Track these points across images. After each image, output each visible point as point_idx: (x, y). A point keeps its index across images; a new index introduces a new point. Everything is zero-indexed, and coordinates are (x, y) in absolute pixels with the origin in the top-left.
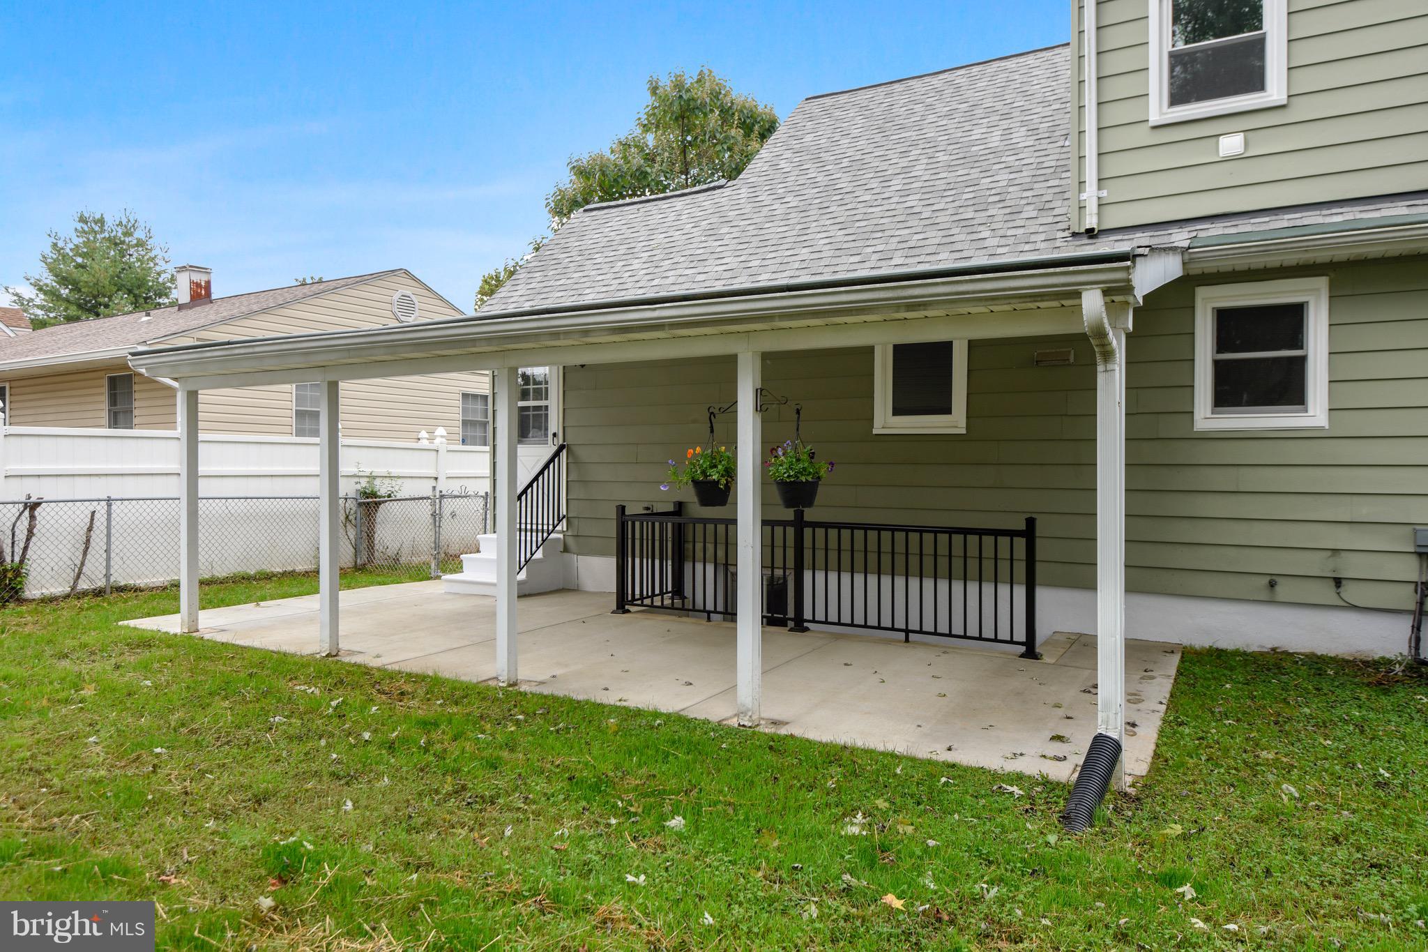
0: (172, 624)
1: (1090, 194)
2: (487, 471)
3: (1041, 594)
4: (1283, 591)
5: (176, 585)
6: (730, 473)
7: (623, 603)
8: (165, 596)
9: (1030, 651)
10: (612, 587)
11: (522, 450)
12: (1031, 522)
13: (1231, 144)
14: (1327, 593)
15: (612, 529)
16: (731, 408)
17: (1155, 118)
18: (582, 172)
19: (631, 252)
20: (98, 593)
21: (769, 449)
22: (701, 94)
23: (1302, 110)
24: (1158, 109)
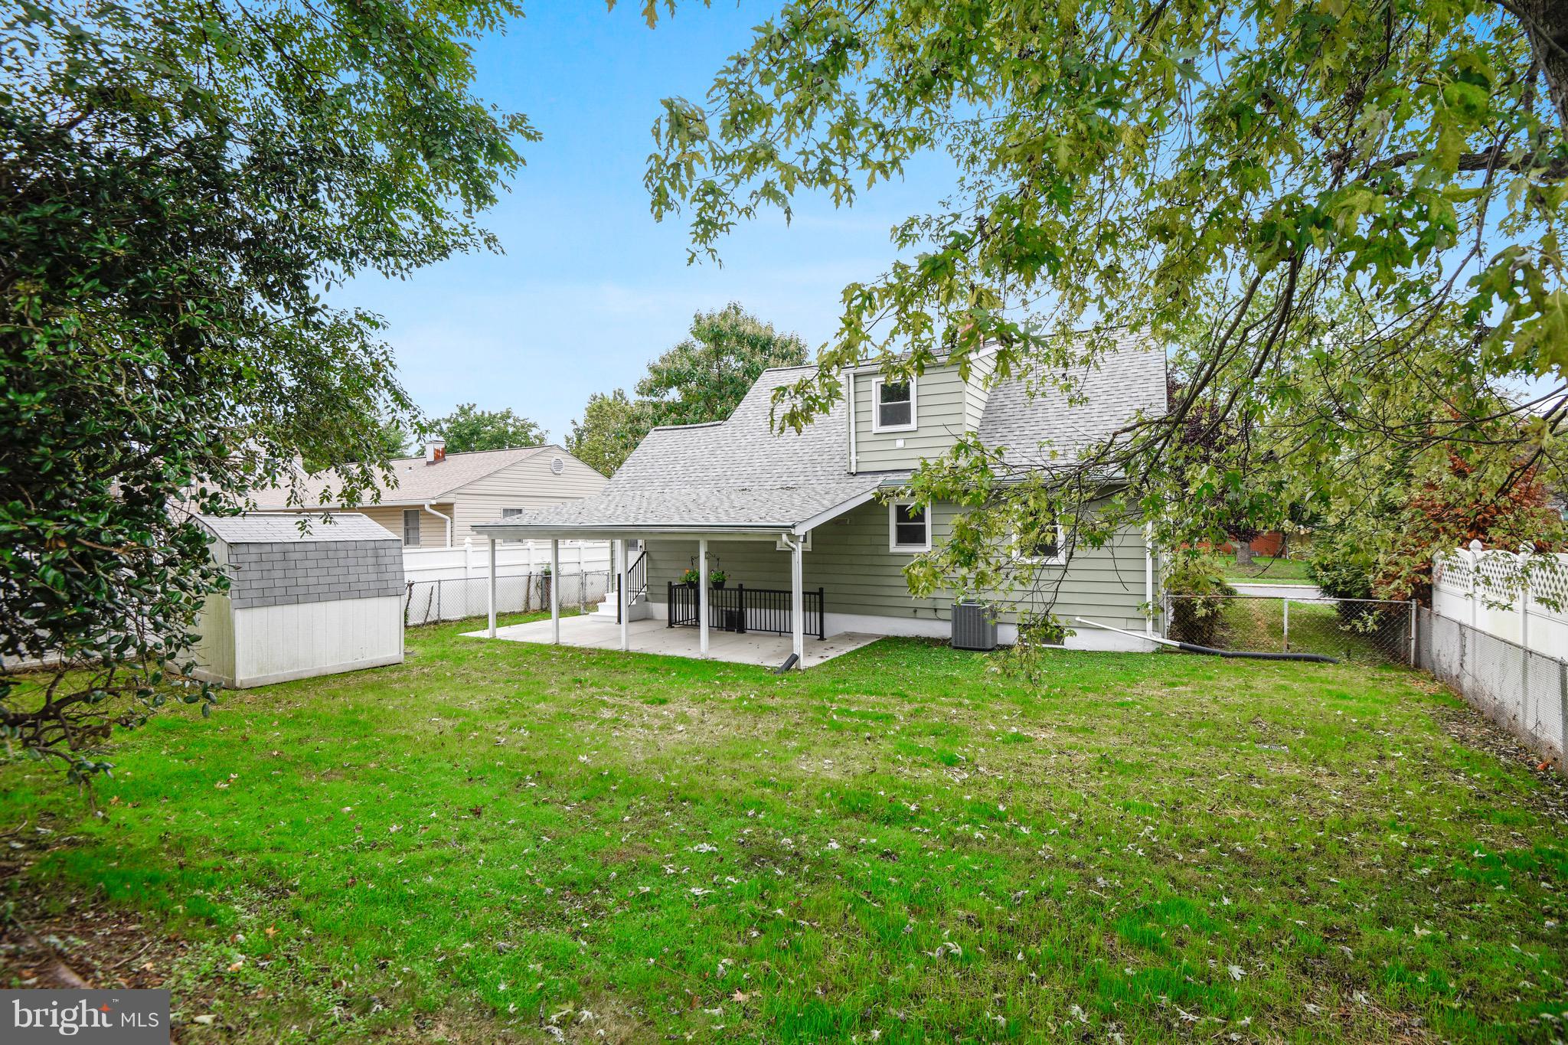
0: (485, 634)
1: (853, 457)
2: (608, 557)
3: (826, 615)
4: (919, 614)
5: (486, 617)
6: (698, 578)
7: (671, 623)
8: (481, 620)
9: (822, 638)
10: (667, 617)
11: (630, 553)
12: (821, 590)
13: (900, 444)
14: (932, 614)
15: (666, 591)
16: (698, 557)
17: (875, 430)
18: (655, 370)
19: (676, 460)
20: (436, 623)
21: (710, 570)
22: (725, 327)
23: (923, 433)
24: (876, 427)
